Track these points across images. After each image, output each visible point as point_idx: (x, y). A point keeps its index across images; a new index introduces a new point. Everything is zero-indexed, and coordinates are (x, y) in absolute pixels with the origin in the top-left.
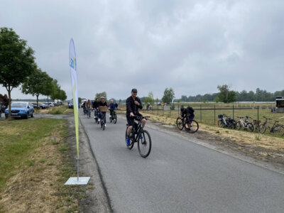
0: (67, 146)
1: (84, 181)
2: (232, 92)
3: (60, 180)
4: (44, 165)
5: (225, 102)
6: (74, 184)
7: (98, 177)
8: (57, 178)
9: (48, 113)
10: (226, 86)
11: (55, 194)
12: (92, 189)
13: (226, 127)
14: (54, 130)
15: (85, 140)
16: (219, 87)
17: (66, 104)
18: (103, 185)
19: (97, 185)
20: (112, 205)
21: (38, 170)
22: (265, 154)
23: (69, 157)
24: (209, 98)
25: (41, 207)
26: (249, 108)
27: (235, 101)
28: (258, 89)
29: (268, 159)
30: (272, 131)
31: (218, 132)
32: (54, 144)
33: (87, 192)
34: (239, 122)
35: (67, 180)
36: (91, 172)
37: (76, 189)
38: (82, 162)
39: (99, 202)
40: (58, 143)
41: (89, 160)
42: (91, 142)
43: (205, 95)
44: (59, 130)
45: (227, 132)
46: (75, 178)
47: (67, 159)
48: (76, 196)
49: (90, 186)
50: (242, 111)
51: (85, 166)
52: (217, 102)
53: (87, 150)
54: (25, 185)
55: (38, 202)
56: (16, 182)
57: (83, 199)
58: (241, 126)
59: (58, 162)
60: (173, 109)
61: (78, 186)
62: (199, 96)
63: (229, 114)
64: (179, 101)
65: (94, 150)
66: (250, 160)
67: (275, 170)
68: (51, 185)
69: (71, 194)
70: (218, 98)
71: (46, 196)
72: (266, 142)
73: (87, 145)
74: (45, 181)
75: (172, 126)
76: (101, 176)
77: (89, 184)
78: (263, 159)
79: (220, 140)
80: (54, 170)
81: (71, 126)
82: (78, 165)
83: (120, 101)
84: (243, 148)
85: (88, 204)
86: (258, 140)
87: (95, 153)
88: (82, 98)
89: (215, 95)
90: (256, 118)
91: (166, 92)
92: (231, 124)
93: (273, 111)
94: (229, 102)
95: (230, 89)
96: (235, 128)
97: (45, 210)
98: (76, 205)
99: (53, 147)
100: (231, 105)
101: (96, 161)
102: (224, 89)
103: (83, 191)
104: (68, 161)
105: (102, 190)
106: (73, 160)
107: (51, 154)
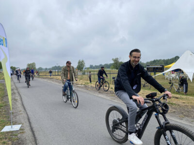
0: (3, 103)
1: (16, 127)
5: (117, 69)
6: (8, 130)
7: (28, 124)
10: (117, 58)
12: (23, 133)
15: (18, 98)
16: (113, 59)
18: (32, 129)
20: (38, 142)
23: (5, 111)
24: (108, 66)
30: (144, 86)
31: (112, 88)
33: (19, 135)
35: (2, 129)
36: (22, 121)
37: (10, 134)
38: (14, 114)
39: (28, 141)
41: (21, 113)
42: (23, 99)
43: (105, 65)
46: (10, 126)
47: (4, 113)
48: (10, 139)
49: (22, 131)
51: (18, 117)
52: (112, 69)
53: (19, 104)
57: (15, 141)
60: (84, 74)
61: (12, 132)
62: (101, 65)
64: (88, 68)
65: (25, 105)
69: (6, 138)
70: (112, 66)
73: (20, 102)
75: (83, 86)
76: (30, 123)
77: (20, 129)
79: (113, 93)
82: (12, 116)
83: (46, 69)
85: (20, 144)
87: (26, 107)
88: (16, 67)
91: (79, 62)
95: (120, 61)
101: (27, 114)
102: (116, 61)
103: (16, 135)
104: (4, 114)
105: (30, 133)
106: (8, 114)
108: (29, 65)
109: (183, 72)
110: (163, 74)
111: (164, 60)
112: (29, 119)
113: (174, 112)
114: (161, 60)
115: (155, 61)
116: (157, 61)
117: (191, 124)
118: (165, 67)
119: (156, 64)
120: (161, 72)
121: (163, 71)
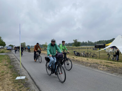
0: (12, 66)
1: (23, 77)
2: (79, 42)
3: (13, 78)
4: (4, 73)
5: (76, 46)
6: (19, 79)
7: (29, 76)
8: (12, 77)
10: (76, 40)
11: (12, 83)
13: (76, 56)
15: (19, 63)
17: (6, 48)
18: (32, 78)
19: (29, 78)
21: (2, 76)
22: (89, 64)
23: (14, 70)
24: (70, 44)
25: (8, 87)
26: (85, 48)
27: (80, 46)
28: (88, 41)
29: (90, 66)
30: (93, 57)
31: (73, 58)
32: (5, 65)
33: (26, 81)
34: (81, 54)
35: (16, 78)
36: (25, 74)
37: (21, 80)
38: (20, 71)
39: (31, 84)
40: (7, 65)
41: (23, 70)
43: (69, 44)
44: (5, 60)
45: (77, 57)
46: (20, 77)
48: (21, 83)
50: (83, 49)
51: (22, 73)
52: (73, 46)
53: (21, 67)
55: (7, 86)
57: (24, 83)
58: (82, 55)
59: (10, 72)
62: (66, 44)
63: (78, 51)
65: (24, 67)
66: (84, 66)
67: (92, 69)
68: (10, 80)
69: (19, 82)
70: (73, 45)
71: (9, 84)
72: (90, 61)
73: (21, 65)
74: (6, 79)
77: (25, 78)
78: (89, 66)
79: (74, 60)
80: (9, 75)
81: (11, 58)
83: (32, 46)
84: (82, 63)
85: (27, 85)
86: (87, 60)
87: (25, 68)
89: (72, 44)
90: (87, 52)
92: (78, 55)
93: (94, 49)
94: (78, 46)
95: (78, 41)
96: (80, 56)
97: (10, 88)
98: (22, 85)
99: (5, 67)
100: (78, 47)
101: (27, 71)
103: (24, 81)
104: (14, 71)
105: (31, 80)
106: (16, 71)
107: (5, 69)
108: (22, 44)
109: (117, 48)
110: (105, 49)
111: (106, 41)
112: (29, 74)
113: (109, 70)
114: (103, 41)
115: (100, 41)
116: (101, 41)
117: (117, 76)
118: (106, 45)
119: (101, 43)
120: (104, 48)
121: (105, 47)
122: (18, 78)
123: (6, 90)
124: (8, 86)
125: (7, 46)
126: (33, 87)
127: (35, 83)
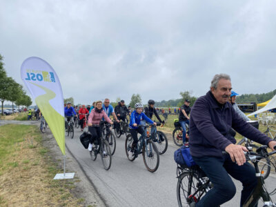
0: (45, 149)
1: (70, 176)
2: (193, 98)
3: (48, 176)
4: (29, 165)
6: (62, 178)
7: (82, 173)
8: (46, 174)
9: (15, 119)
10: (188, 92)
11: (47, 187)
12: (79, 181)
14: (26, 136)
16: (181, 94)
18: (88, 178)
19: (83, 178)
21: (25, 170)
23: (50, 158)
24: (172, 103)
25: (38, 196)
32: (31, 148)
33: (75, 183)
35: (54, 176)
36: (75, 170)
37: (64, 182)
39: (87, 190)
40: (35, 147)
41: (70, 160)
43: (169, 101)
44: (32, 136)
46: (63, 174)
48: (66, 187)
49: (77, 180)
51: (68, 165)
53: (66, 152)
54: (17, 182)
55: (34, 193)
56: (6, 180)
57: (73, 189)
59: (41, 162)
61: (67, 180)
62: (163, 102)
68: (41, 180)
69: (62, 186)
71: (40, 188)
76: (84, 171)
77: (75, 178)
80: (39, 168)
85: (78, 192)
87: (74, 154)
89: (178, 101)
91: (133, 98)
97: (42, 198)
98: (68, 192)
99: (31, 151)
101: (77, 161)
102: (186, 95)
103: (72, 183)
104: (50, 161)
106: (55, 161)
107: (32, 156)
108: (65, 101)
110: (256, 115)
111: (257, 95)
114: (252, 95)
115: (243, 97)
116: (246, 96)
118: (258, 105)
119: (245, 102)
120: (252, 112)
121: (255, 111)
122: (59, 176)
123: (33, 203)
124: (38, 194)
125: (34, 104)
126: (91, 198)
127: (95, 189)
